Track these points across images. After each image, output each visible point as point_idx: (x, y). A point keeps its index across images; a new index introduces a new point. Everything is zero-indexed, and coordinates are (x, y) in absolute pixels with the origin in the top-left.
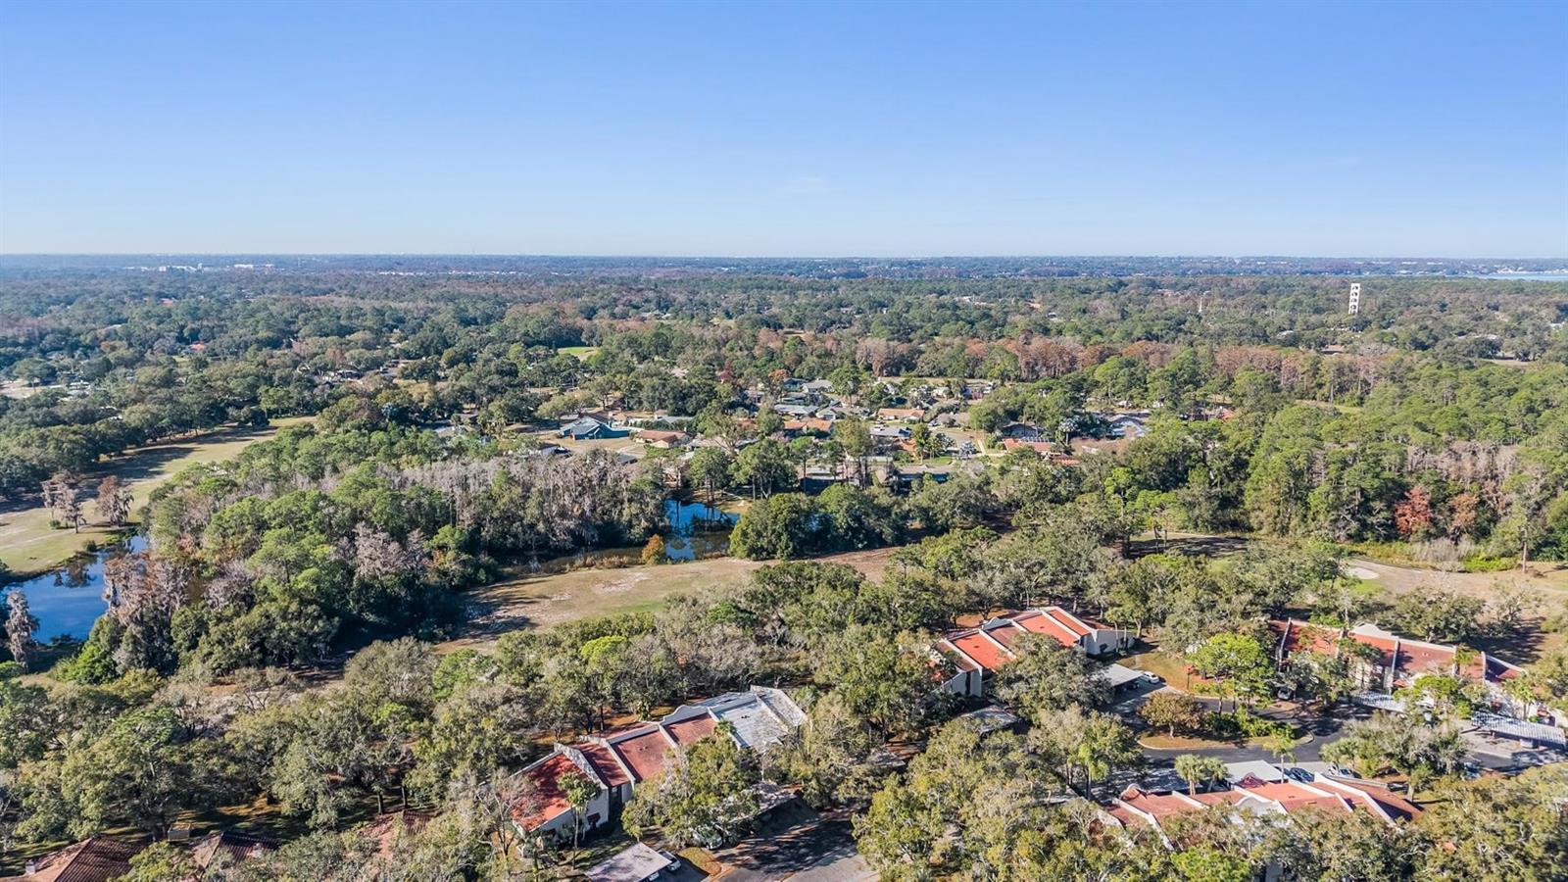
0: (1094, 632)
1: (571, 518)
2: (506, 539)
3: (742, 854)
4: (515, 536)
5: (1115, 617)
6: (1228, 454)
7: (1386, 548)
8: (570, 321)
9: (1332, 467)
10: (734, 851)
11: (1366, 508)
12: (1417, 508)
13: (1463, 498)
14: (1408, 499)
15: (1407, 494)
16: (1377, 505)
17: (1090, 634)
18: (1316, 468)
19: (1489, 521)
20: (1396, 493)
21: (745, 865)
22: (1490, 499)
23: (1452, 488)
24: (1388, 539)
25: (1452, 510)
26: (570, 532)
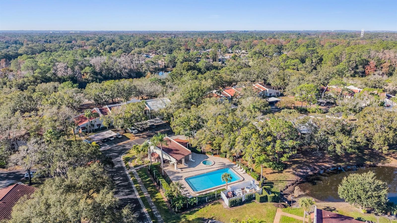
0: (268, 89)
1: (127, 69)
2: (109, 75)
3: (143, 135)
4: (112, 74)
5: (274, 85)
6: (318, 56)
7: (362, 78)
8: (149, 38)
9: (347, 55)
10: (141, 134)
11: (356, 67)
12: (372, 67)
13: (385, 64)
14: (369, 65)
15: (369, 63)
16: (360, 67)
17: (266, 90)
18: (343, 56)
19: (393, 70)
20: (366, 63)
21: (143, 137)
22: (394, 64)
23: (382, 61)
24: (362, 76)
25: (382, 68)
26: (128, 73)
